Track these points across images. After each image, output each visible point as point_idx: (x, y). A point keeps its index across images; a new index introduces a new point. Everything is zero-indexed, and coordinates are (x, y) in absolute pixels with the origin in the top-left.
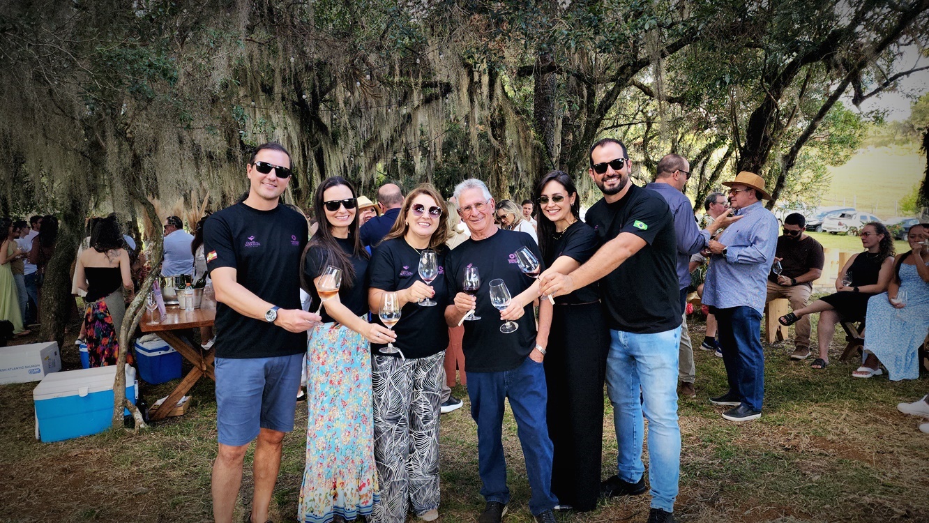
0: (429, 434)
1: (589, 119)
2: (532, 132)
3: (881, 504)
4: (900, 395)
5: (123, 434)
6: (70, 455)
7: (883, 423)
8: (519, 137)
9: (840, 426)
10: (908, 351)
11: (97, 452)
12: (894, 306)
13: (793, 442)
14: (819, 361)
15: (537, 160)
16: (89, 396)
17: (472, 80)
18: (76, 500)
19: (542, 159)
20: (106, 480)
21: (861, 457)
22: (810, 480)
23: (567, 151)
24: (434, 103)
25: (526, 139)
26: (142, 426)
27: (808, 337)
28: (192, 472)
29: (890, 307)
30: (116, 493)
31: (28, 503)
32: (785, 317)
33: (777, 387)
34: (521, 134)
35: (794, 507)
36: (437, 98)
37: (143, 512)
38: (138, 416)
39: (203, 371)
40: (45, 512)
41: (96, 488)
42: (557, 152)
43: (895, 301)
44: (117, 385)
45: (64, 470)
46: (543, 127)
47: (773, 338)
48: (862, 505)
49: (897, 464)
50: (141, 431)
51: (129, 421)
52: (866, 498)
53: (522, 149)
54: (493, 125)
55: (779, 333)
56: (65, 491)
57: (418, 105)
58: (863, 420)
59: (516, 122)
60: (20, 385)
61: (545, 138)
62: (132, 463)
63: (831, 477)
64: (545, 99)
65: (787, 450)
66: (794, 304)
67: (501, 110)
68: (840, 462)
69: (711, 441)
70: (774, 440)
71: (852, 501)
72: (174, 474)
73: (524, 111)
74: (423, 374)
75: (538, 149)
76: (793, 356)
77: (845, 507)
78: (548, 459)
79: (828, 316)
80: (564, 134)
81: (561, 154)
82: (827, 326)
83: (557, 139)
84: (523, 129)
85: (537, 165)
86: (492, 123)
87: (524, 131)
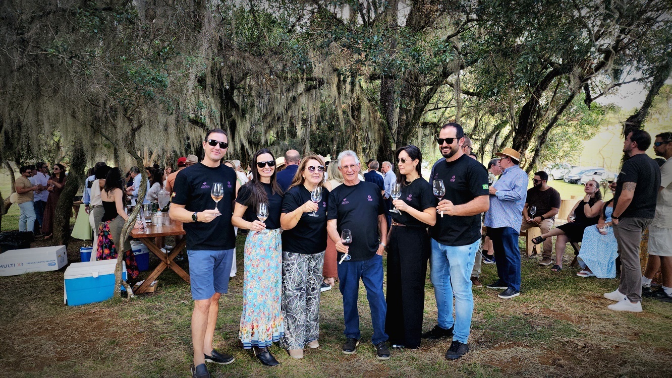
0: (315, 298)
1: (417, 106)
2: (379, 114)
3: (572, 342)
4: (601, 287)
5: (121, 301)
6: (90, 312)
7: (586, 302)
8: (370, 116)
9: (560, 303)
10: (610, 260)
11: (107, 311)
12: (601, 233)
13: (530, 311)
14: (556, 266)
15: (382, 132)
16: (99, 277)
17: (339, 80)
18: (102, 335)
19: (385, 131)
20: (117, 326)
21: (569, 319)
22: (536, 330)
23: (402, 126)
24: (313, 92)
25: (375, 118)
26: (132, 296)
27: (551, 251)
28: (168, 322)
29: (598, 234)
30: (125, 332)
31: (72, 337)
32: (535, 239)
33: (528, 281)
34: (372, 115)
35: (524, 343)
36: (315, 88)
37: (144, 342)
38: (130, 290)
39: (167, 264)
40: (84, 341)
41: (112, 329)
42: (395, 127)
43: (601, 230)
44: (117, 270)
45: (90, 319)
46: (386, 111)
47: (530, 252)
48: (561, 342)
49: (588, 323)
50: (132, 300)
51: (124, 294)
52: (565, 339)
53: (372, 125)
54: (353, 109)
55: (534, 249)
56: (93, 330)
57: (302, 93)
58: (575, 300)
59: (368, 107)
60: (43, 273)
61: (387, 117)
62: (131, 316)
63: (548, 328)
64: (388, 91)
65: (526, 315)
66: (543, 231)
67: (358, 99)
68: (555, 321)
69: (483, 310)
70: (519, 310)
71: (556, 340)
72: (158, 323)
73: (373, 99)
74: (313, 264)
75: (382, 125)
76: (541, 263)
77: (552, 343)
78: (384, 313)
79: (562, 238)
80: (401, 114)
81: (398, 128)
82: (561, 245)
83: (396, 119)
84: (372, 111)
85: (382, 136)
86: (352, 107)
87: (373, 113)
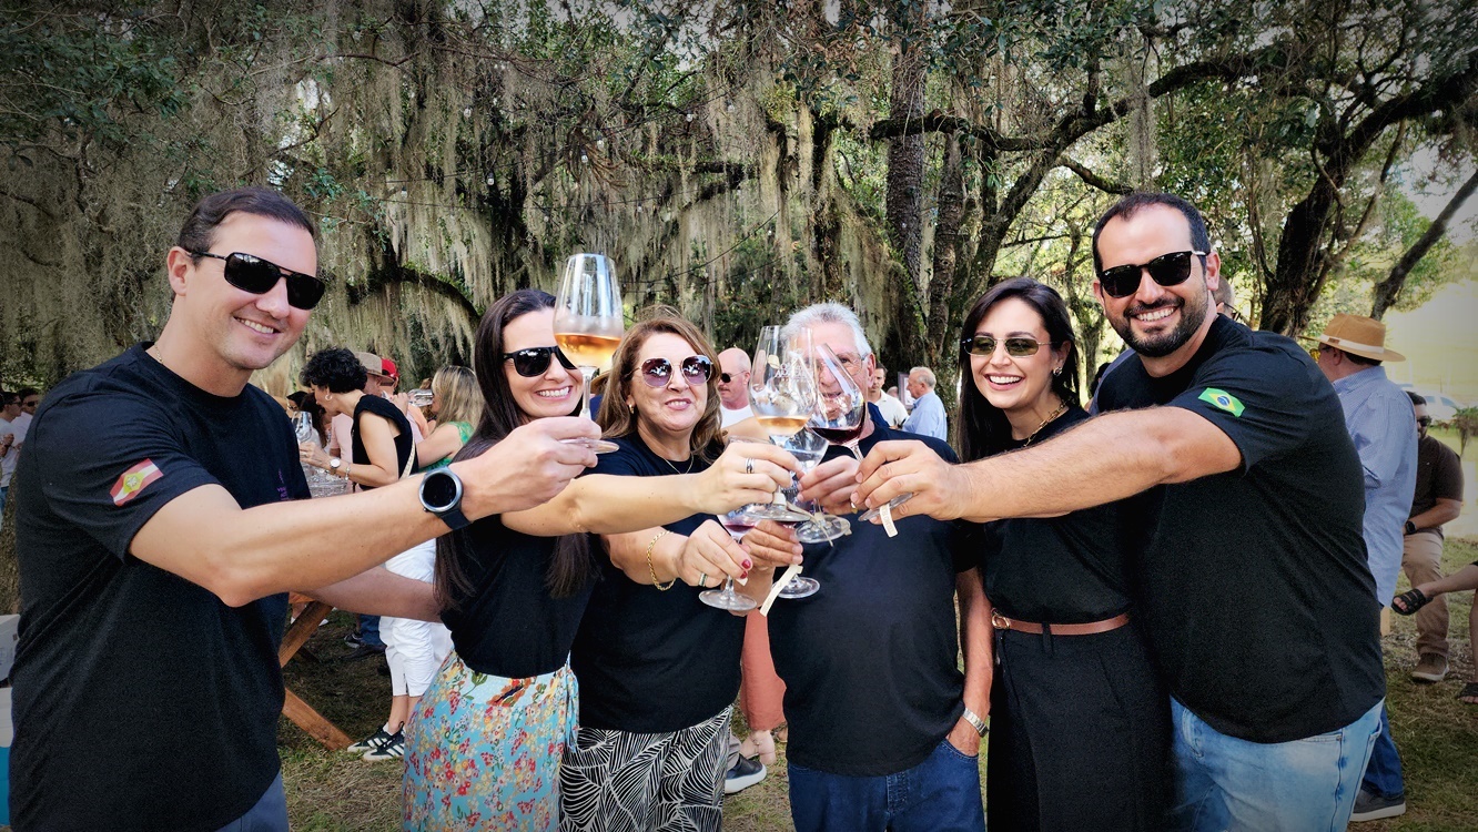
1: (987, 224)
2: (886, 247)
8: (862, 255)
14: (1475, 689)
15: (895, 295)
17: (784, 152)
19: (902, 292)
23: (945, 279)
24: (715, 199)
25: (875, 259)
27: (1443, 636)
32: (1403, 597)
34: (867, 250)
36: (721, 190)
42: (926, 281)
46: (902, 239)
53: (868, 275)
54: (819, 232)
57: (690, 203)
59: (858, 228)
64: (905, 193)
67: (833, 206)
73: (872, 211)
75: (896, 275)
76: (1417, 674)
80: (938, 251)
81: (933, 284)
83: (926, 260)
84: (869, 241)
85: (894, 303)
86: (817, 229)
87: (871, 244)
